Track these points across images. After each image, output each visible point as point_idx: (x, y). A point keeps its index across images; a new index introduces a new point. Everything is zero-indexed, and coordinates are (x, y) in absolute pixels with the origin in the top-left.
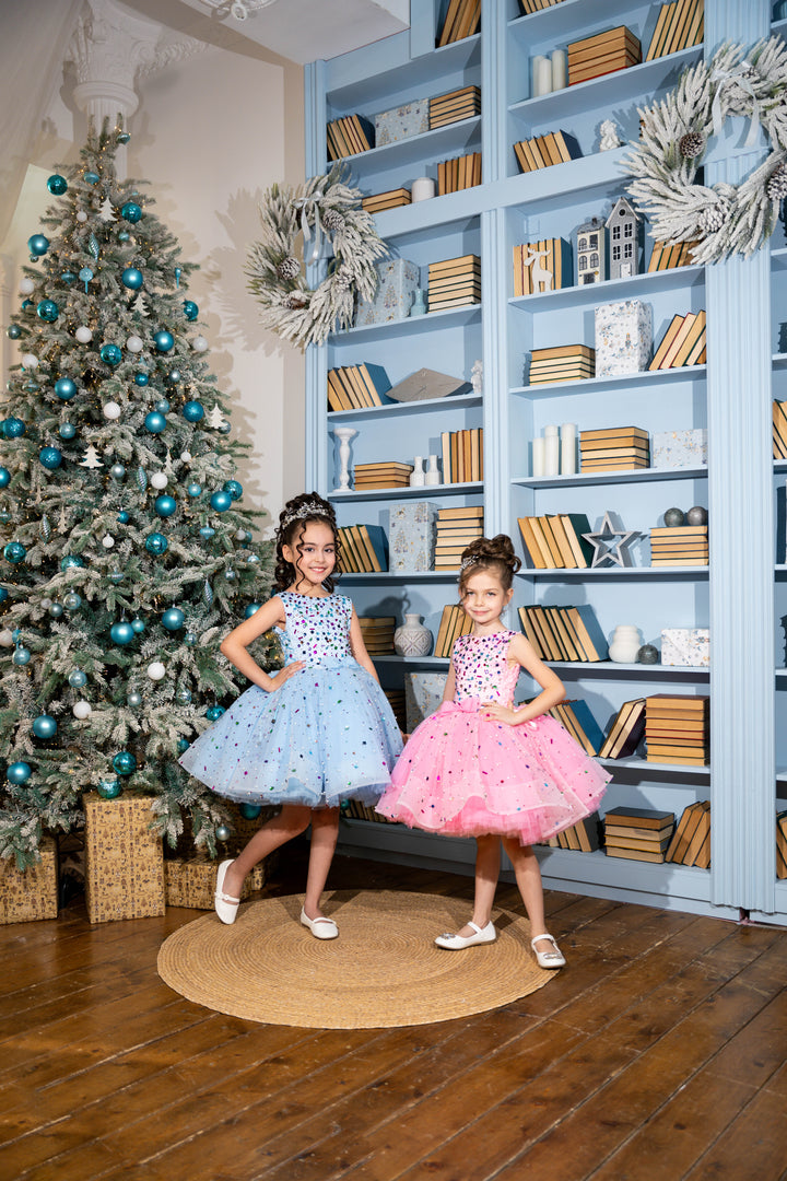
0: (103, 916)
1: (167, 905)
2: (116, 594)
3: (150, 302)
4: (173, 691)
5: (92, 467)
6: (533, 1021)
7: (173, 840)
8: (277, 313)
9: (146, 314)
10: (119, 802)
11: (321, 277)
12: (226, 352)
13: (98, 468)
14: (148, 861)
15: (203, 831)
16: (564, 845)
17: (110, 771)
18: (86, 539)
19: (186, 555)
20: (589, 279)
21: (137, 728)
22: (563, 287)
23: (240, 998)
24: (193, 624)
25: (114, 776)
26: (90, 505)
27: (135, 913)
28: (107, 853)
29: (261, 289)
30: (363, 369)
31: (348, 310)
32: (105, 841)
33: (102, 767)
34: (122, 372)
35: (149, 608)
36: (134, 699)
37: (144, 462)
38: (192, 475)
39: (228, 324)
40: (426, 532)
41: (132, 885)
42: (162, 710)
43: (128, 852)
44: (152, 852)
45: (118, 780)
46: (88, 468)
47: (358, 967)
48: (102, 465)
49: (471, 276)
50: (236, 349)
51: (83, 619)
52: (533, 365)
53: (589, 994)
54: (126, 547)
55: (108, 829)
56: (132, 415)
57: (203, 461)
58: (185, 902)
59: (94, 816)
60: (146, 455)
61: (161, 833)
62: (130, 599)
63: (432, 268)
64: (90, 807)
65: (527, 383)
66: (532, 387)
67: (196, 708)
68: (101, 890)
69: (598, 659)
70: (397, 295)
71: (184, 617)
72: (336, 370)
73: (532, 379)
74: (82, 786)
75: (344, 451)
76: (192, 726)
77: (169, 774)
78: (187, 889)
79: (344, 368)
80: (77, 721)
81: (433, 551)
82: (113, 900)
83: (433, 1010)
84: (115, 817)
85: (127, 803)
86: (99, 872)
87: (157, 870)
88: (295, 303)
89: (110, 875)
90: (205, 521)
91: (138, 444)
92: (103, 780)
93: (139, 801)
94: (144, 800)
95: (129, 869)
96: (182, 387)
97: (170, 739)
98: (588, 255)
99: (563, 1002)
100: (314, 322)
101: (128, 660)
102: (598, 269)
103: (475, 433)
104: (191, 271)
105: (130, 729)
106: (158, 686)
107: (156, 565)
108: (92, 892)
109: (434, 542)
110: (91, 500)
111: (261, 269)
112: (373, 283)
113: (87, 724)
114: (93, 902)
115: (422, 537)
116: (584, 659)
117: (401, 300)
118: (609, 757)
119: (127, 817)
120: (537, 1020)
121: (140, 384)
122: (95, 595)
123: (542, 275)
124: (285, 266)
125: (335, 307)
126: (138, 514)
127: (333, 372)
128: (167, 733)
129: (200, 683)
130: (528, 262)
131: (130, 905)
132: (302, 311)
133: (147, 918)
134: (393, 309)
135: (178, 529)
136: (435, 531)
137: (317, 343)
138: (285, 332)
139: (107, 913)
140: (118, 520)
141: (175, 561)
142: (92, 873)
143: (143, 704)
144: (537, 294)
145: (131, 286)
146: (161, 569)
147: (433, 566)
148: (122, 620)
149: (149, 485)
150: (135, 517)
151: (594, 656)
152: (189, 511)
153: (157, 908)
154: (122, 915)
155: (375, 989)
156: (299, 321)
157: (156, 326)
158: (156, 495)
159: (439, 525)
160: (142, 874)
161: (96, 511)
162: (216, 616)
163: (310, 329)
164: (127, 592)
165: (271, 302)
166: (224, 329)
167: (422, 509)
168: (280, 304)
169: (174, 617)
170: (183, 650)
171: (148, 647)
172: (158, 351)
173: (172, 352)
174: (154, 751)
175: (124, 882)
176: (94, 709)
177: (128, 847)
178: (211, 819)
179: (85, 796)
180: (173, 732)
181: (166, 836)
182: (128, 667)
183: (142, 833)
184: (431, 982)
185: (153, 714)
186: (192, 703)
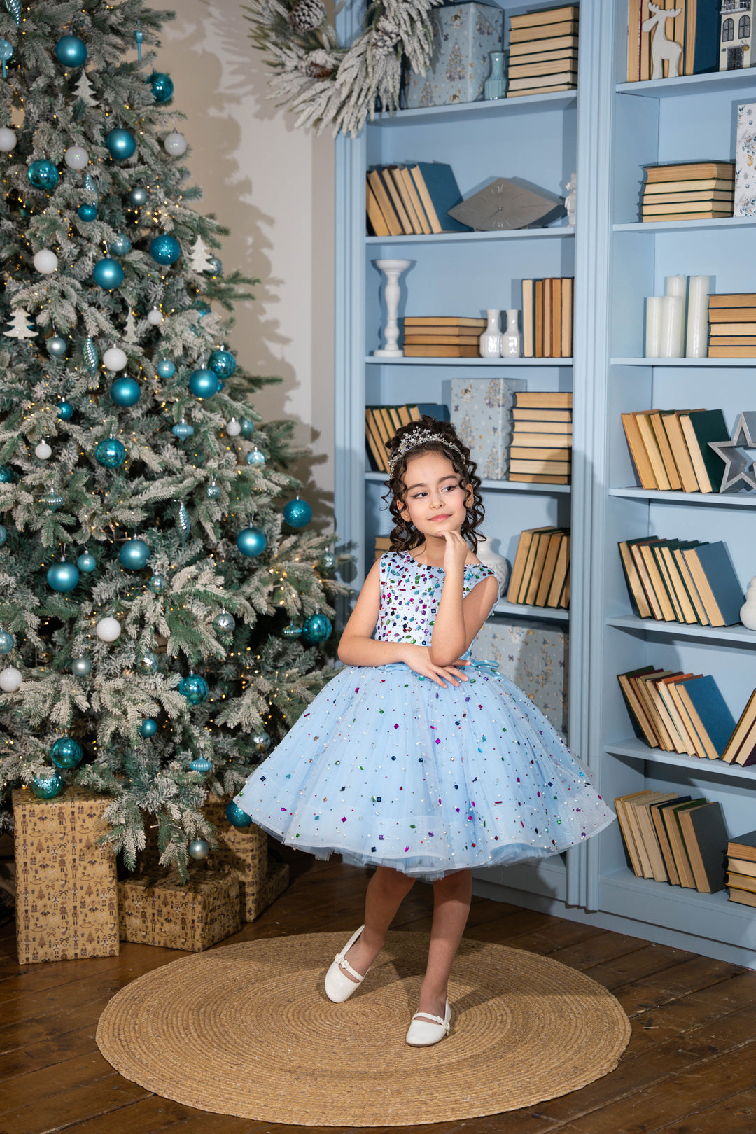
0: (35, 955)
1: (123, 941)
2: (56, 522)
3: (99, 83)
4: (134, 657)
5: (21, 338)
6: (548, 1124)
7: (131, 857)
8: (291, 82)
9: (95, 103)
10: (56, 805)
11: (356, 27)
12: (230, 116)
13: (31, 339)
14: (96, 883)
15: (171, 846)
16: (674, 880)
17: (48, 763)
18: (14, 445)
19: (154, 463)
20: (735, 60)
21: (84, 706)
22: (696, 72)
23: (186, 1077)
24: (160, 563)
25: (50, 771)
26: (20, 393)
27: (79, 951)
28: (41, 871)
29: (269, 45)
30: (416, 172)
31: (392, 84)
32: (39, 856)
33: (36, 757)
34: (59, 200)
35: (103, 538)
36: (82, 666)
37: (93, 332)
38: (164, 345)
39: (233, 73)
40: (500, 422)
41: (75, 915)
42: (119, 683)
43: (69, 871)
44: (103, 870)
45: (57, 774)
46: (14, 339)
47: (350, 1042)
48: (35, 334)
49: (568, 42)
50: (244, 112)
51: (11, 555)
52: (650, 189)
53: (637, 1095)
54: (69, 456)
55: (43, 841)
56: (75, 261)
57: (181, 323)
58: (149, 937)
59: (24, 823)
60: (97, 320)
61: (116, 849)
62: (74, 528)
63: (516, 23)
64: (19, 811)
65: (641, 217)
66: (647, 224)
67: (164, 679)
68: (33, 921)
69: (723, 624)
70: (464, 63)
71: (151, 551)
72: (380, 169)
73: (647, 210)
74: (8, 782)
75: (392, 293)
76: (159, 702)
77: (130, 766)
78: (153, 921)
79: (391, 168)
80: (4, 695)
81: (508, 448)
82: (49, 934)
83: (424, 1109)
84: (52, 825)
85: (68, 806)
86: (31, 897)
87: (108, 895)
88: (316, 71)
89: (45, 901)
90: (179, 414)
91: (85, 306)
92: (38, 776)
93: (86, 804)
94: (92, 802)
95: (71, 893)
96: (149, 213)
97: (128, 721)
98: (736, 17)
99: (596, 1103)
100: (343, 104)
101: (74, 610)
102: (748, 41)
103: (567, 283)
104: (162, 23)
105: (75, 707)
106: (114, 648)
107: (115, 475)
108: (21, 922)
109: (511, 440)
110: (21, 387)
111: (267, 13)
112: (426, 47)
113: (18, 697)
114: (22, 936)
115: (495, 430)
116: (704, 622)
117: (469, 71)
118: (734, 762)
119: (69, 825)
120: (552, 1123)
121: (85, 219)
122: (27, 525)
123: (667, 50)
124: (302, 13)
125: (373, 82)
126: (88, 405)
127: (375, 174)
128: (125, 713)
129: (170, 644)
130: (647, 26)
131: (72, 940)
132: (327, 84)
133: (94, 958)
134: (458, 84)
135: (145, 421)
136: (512, 422)
137: (349, 133)
138: (303, 117)
139: (41, 951)
140: (59, 417)
141: (139, 469)
142: (21, 898)
143: (94, 670)
144: (657, 81)
145: (71, 63)
146: (120, 481)
147: (508, 474)
148: (63, 559)
149: (100, 362)
150: (82, 410)
151: (717, 618)
152: (161, 394)
153: (107, 944)
154: (61, 953)
155: (362, 1076)
156: (322, 100)
157: (110, 121)
158: (113, 375)
159: (517, 414)
160: (88, 900)
161: (27, 405)
162: (198, 546)
163: (339, 112)
164: (70, 520)
165: (283, 65)
166: (228, 80)
167: (494, 389)
168: (296, 68)
169: (135, 553)
170: (148, 596)
171: (103, 590)
172: (114, 159)
173: (134, 159)
174: (107, 739)
175: (63, 910)
176: (28, 678)
177: (69, 865)
178: (183, 829)
179: (15, 796)
180: (132, 712)
181: (122, 852)
182: (73, 621)
183: (89, 846)
184: (438, 1071)
185: (106, 687)
186: (159, 670)
